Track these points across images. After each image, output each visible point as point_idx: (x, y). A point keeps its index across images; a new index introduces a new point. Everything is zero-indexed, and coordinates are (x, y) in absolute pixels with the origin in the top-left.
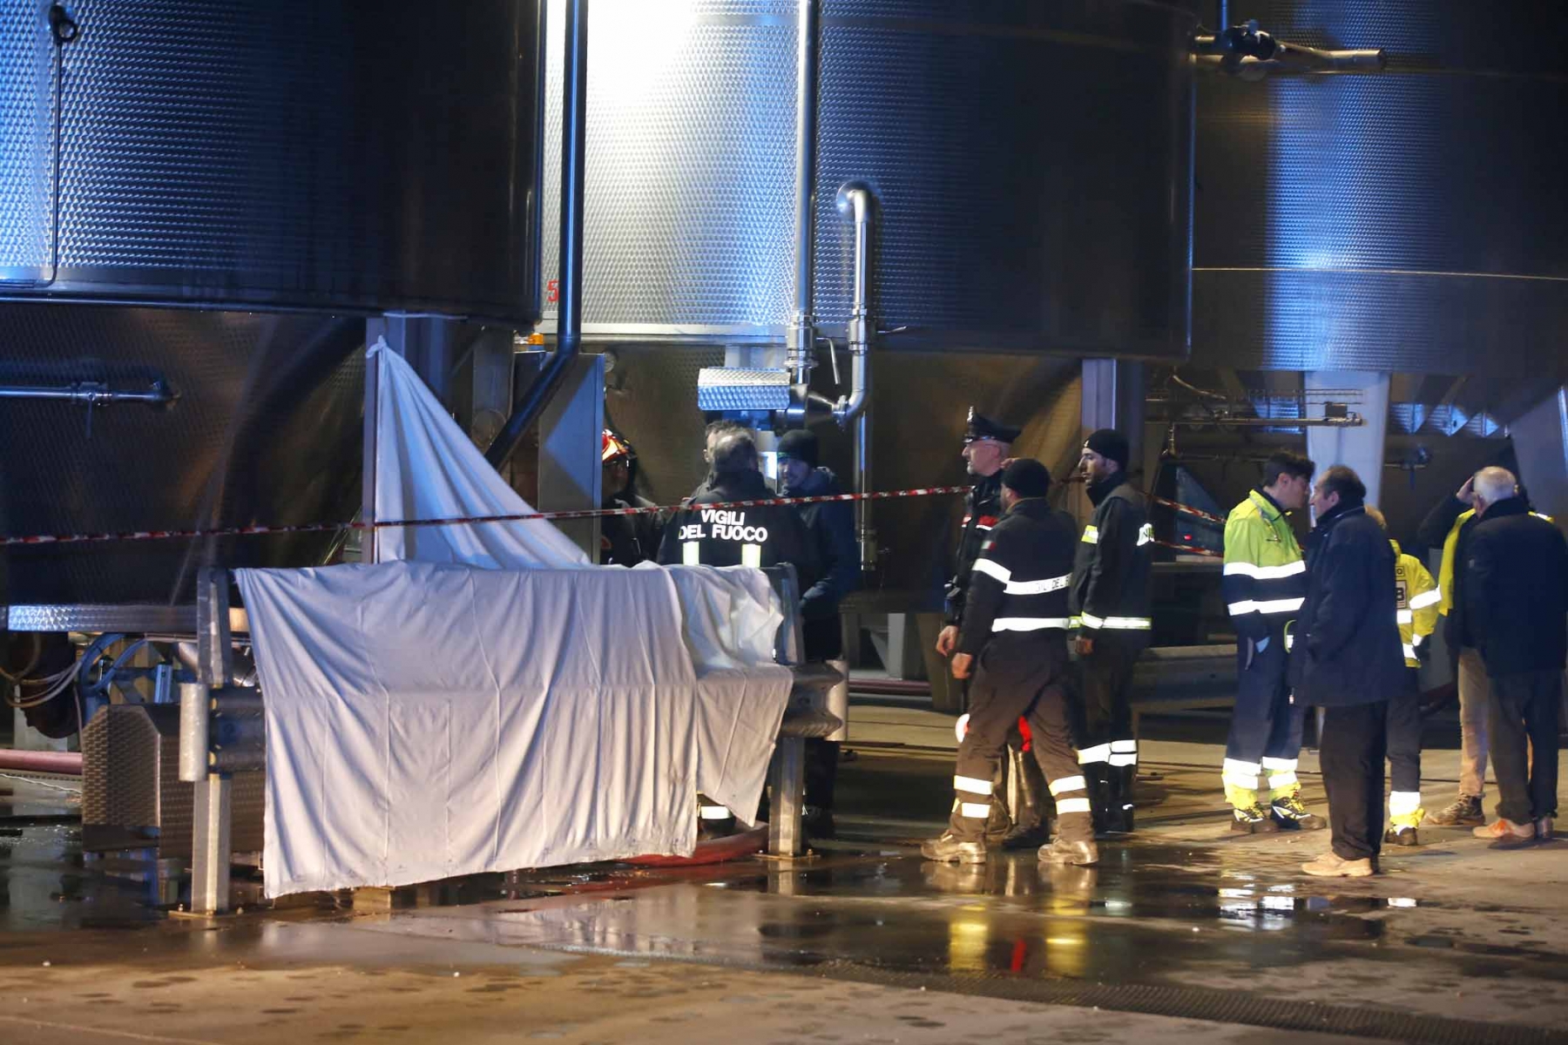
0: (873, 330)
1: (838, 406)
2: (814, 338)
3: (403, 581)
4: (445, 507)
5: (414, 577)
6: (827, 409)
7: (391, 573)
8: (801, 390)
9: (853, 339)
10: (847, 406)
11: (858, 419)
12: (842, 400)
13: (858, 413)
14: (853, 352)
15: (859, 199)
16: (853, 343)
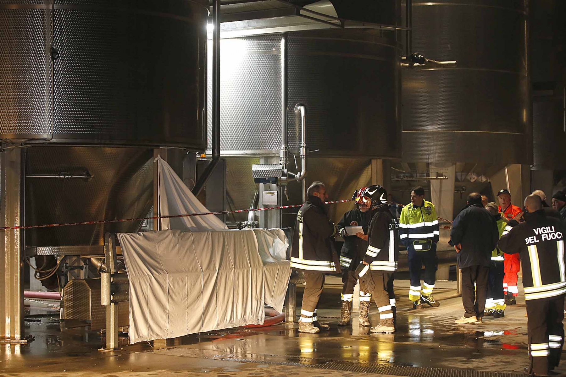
0: (308, 151)
1: (297, 176)
2: (289, 154)
3: (171, 236)
4: (183, 212)
5: (174, 235)
6: (294, 177)
7: (167, 233)
8: (286, 171)
9: (302, 154)
10: (300, 175)
11: (303, 180)
12: (299, 174)
13: (303, 178)
14: (302, 158)
15: (302, 109)
16: (301, 155)
